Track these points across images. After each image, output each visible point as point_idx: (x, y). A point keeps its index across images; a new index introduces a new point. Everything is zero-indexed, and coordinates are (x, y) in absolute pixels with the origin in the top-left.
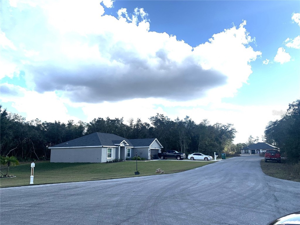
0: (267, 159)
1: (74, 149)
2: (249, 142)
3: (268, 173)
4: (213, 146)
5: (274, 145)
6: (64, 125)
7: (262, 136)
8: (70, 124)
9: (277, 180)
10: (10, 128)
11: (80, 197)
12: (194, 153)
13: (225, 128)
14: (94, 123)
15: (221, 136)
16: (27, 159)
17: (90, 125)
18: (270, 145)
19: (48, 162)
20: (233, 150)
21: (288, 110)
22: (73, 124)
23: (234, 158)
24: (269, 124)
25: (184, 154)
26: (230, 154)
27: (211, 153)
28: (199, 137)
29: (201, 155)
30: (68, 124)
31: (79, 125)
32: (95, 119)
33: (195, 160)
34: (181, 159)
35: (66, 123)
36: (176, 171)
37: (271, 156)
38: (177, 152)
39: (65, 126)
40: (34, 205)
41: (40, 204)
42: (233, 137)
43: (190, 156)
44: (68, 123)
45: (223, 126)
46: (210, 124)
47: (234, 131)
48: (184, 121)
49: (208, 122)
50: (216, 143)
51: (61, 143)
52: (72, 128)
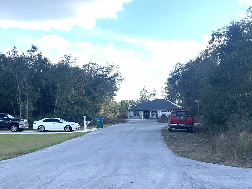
0: (172, 127)
2: (141, 98)
3: (178, 152)
4: (82, 104)
5: (179, 104)
7: (162, 88)
9: (199, 165)
12: (46, 118)
13: (103, 72)
15: (96, 86)
18: (172, 103)
20: (114, 112)
21: (210, 42)
23: (116, 125)
24: (174, 68)
25: (25, 120)
26: (110, 119)
27: (77, 117)
28: (55, 88)
29: (58, 121)
33: (47, 131)
34: (19, 130)
36: (6, 155)
37: (179, 121)
38: (10, 116)
42: (116, 89)
43: (37, 124)
45: (99, 68)
46: (77, 65)
47: (119, 78)
48: (27, 55)
49: (74, 61)
50: (87, 100)
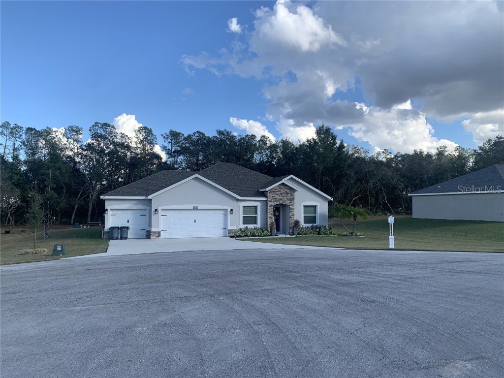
1: (453, 196)
6: (429, 156)
8: (440, 154)
10: (350, 166)
11: (480, 277)
14: (487, 147)
16: (376, 212)
17: (480, 152)
19: (408, 217)
22: (446, 154)
30: (438, 154)
31: (457, 154)
32: (490, 140)
35: (434, 152)
39: (432, 157)
40: (405, 279)
41: (413, 278)
44: (437, 152)
51: (428, 187)
52: (444, 160)
